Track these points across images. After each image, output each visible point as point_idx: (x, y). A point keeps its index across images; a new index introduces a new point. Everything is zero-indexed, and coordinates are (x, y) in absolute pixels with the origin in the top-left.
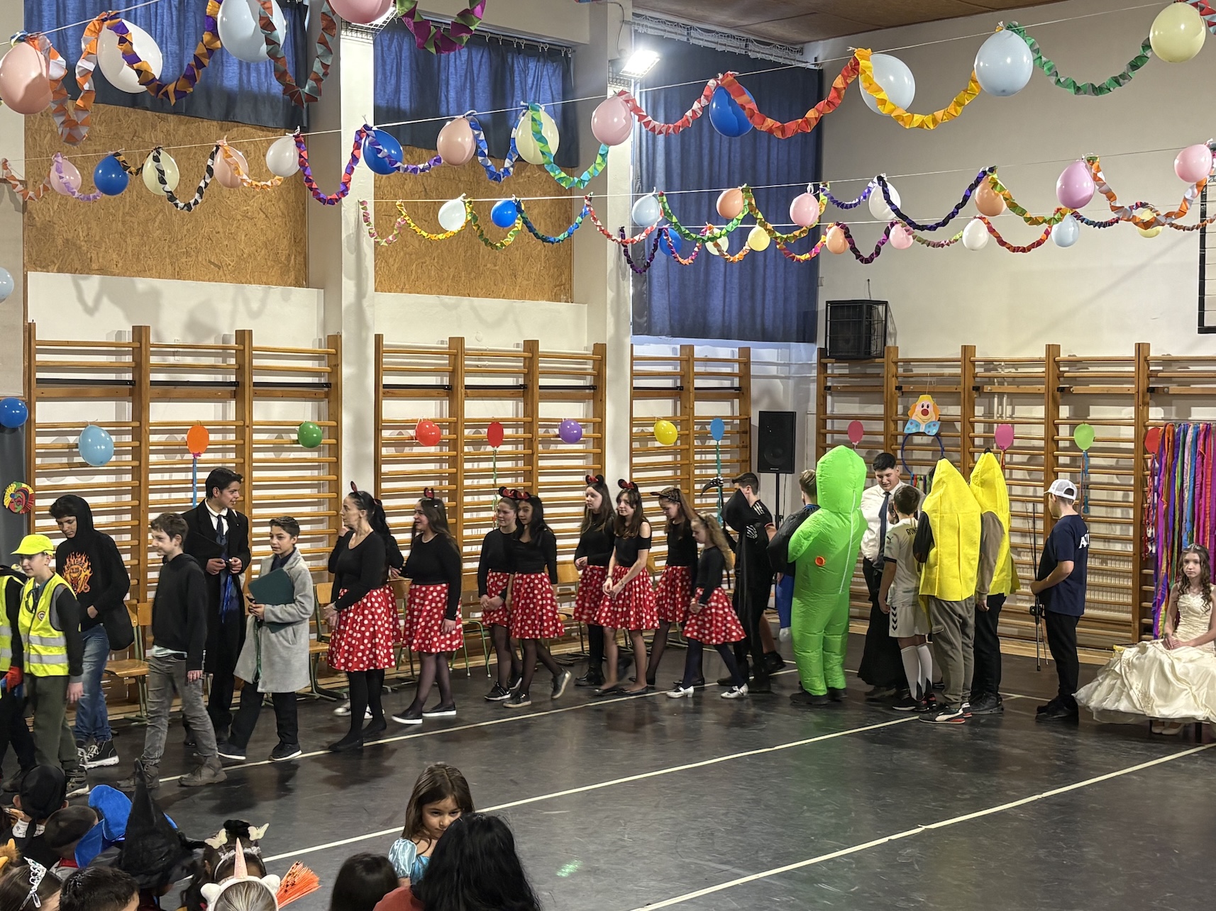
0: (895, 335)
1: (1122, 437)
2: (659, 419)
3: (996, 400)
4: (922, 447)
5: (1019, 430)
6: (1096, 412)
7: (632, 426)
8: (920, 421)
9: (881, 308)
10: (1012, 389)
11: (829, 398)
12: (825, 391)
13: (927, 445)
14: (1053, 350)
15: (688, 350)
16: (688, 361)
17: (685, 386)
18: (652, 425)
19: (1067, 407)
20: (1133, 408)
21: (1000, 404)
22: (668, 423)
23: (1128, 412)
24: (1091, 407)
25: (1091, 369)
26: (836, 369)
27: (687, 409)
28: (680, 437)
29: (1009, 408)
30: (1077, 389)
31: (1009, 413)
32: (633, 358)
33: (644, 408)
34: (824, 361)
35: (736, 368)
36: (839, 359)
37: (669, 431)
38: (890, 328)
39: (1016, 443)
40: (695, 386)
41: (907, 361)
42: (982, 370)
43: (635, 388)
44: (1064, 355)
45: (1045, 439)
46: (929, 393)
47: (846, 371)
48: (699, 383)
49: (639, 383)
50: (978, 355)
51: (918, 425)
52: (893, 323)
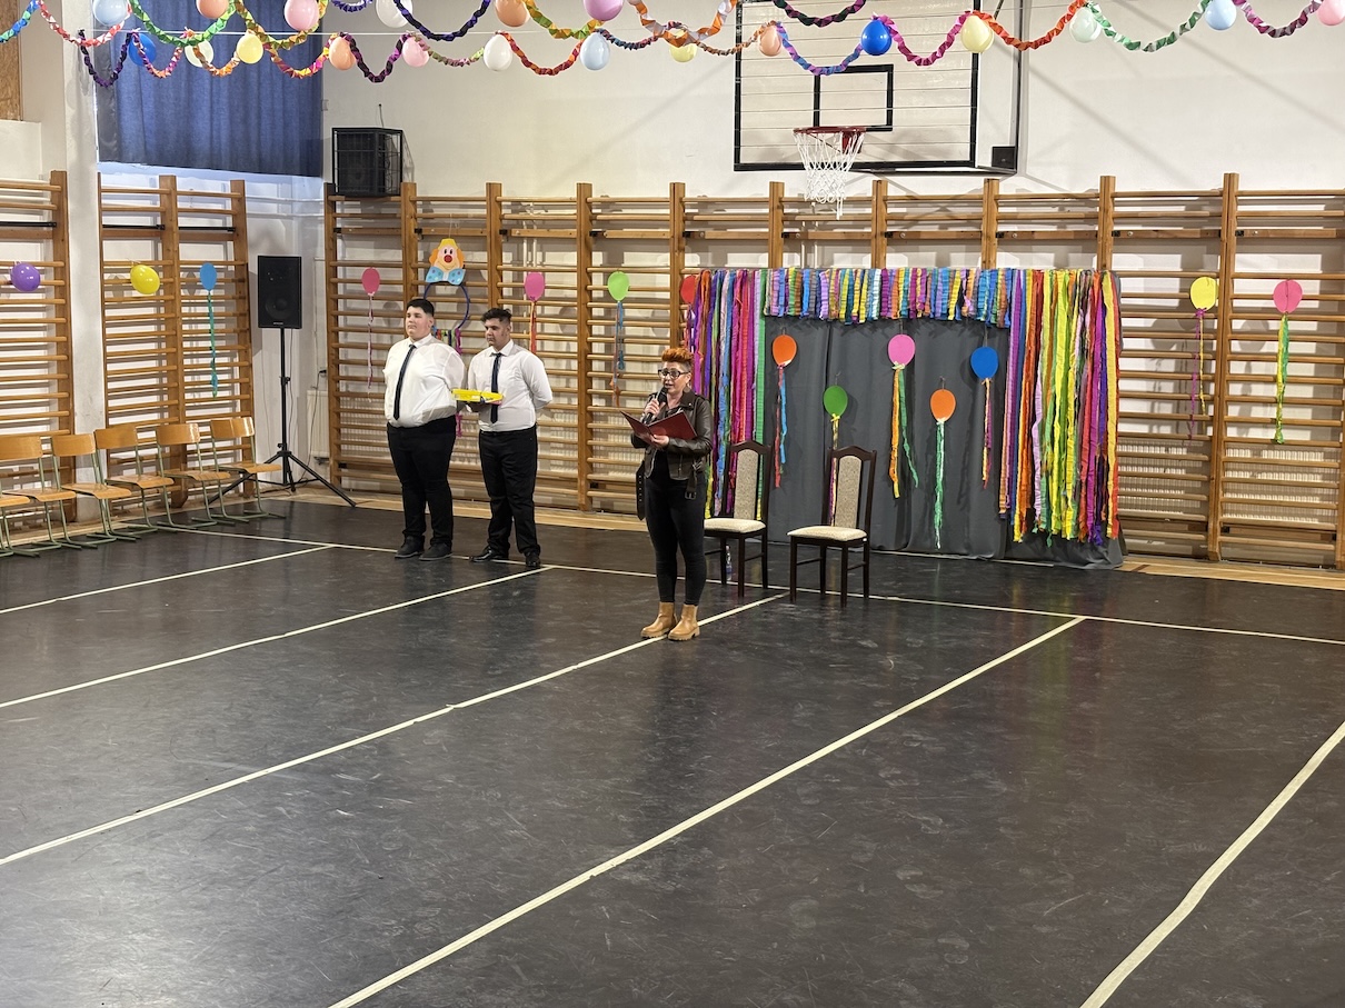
0: (412, 169)
1: (658, 286)
2: (136, 264)
3: (525, 245)
4: (446, 299)
5: (550, 279)
6: (631, 258)
7: (103, 272)
8: (443, 269)
9: (396, 139)
10: (543, 233)
11: (339, 242)
12: (334, 233)
13: (452, 296)
14: (584, 189)
15: (169, 181)
16: (169, 194)
17: (168, 224)
18: (128, 271)
19: (601, 253)
20: (669, 254)
21: (530, 249)
22: (148, 268)
23: (663, 259)
24: (625, 253)
25: (625, 211)
26: (344, 208)
27: (171, 253)
28: (164, 285)
29: (540, 254)
30: (610, 234)
31: (539, 259)
32: (101, 190)
33: (117, 250)
34: (332, 198)
35: (228, 205)
36: (350, 197)
37: (149, 279)
38: (406, 163)
39: (548, 293)
40: (180, 225)
41: (427, 200)
42: (510, 211)
43: (105, 226)
44: (596, 195)
45: (578, 289)
46: (452, 237)
47: (359, 211)
48: (183, 222)
49: (109, 220)
50: (504, 195)
51: (441, 274)
52: (409, 155)
